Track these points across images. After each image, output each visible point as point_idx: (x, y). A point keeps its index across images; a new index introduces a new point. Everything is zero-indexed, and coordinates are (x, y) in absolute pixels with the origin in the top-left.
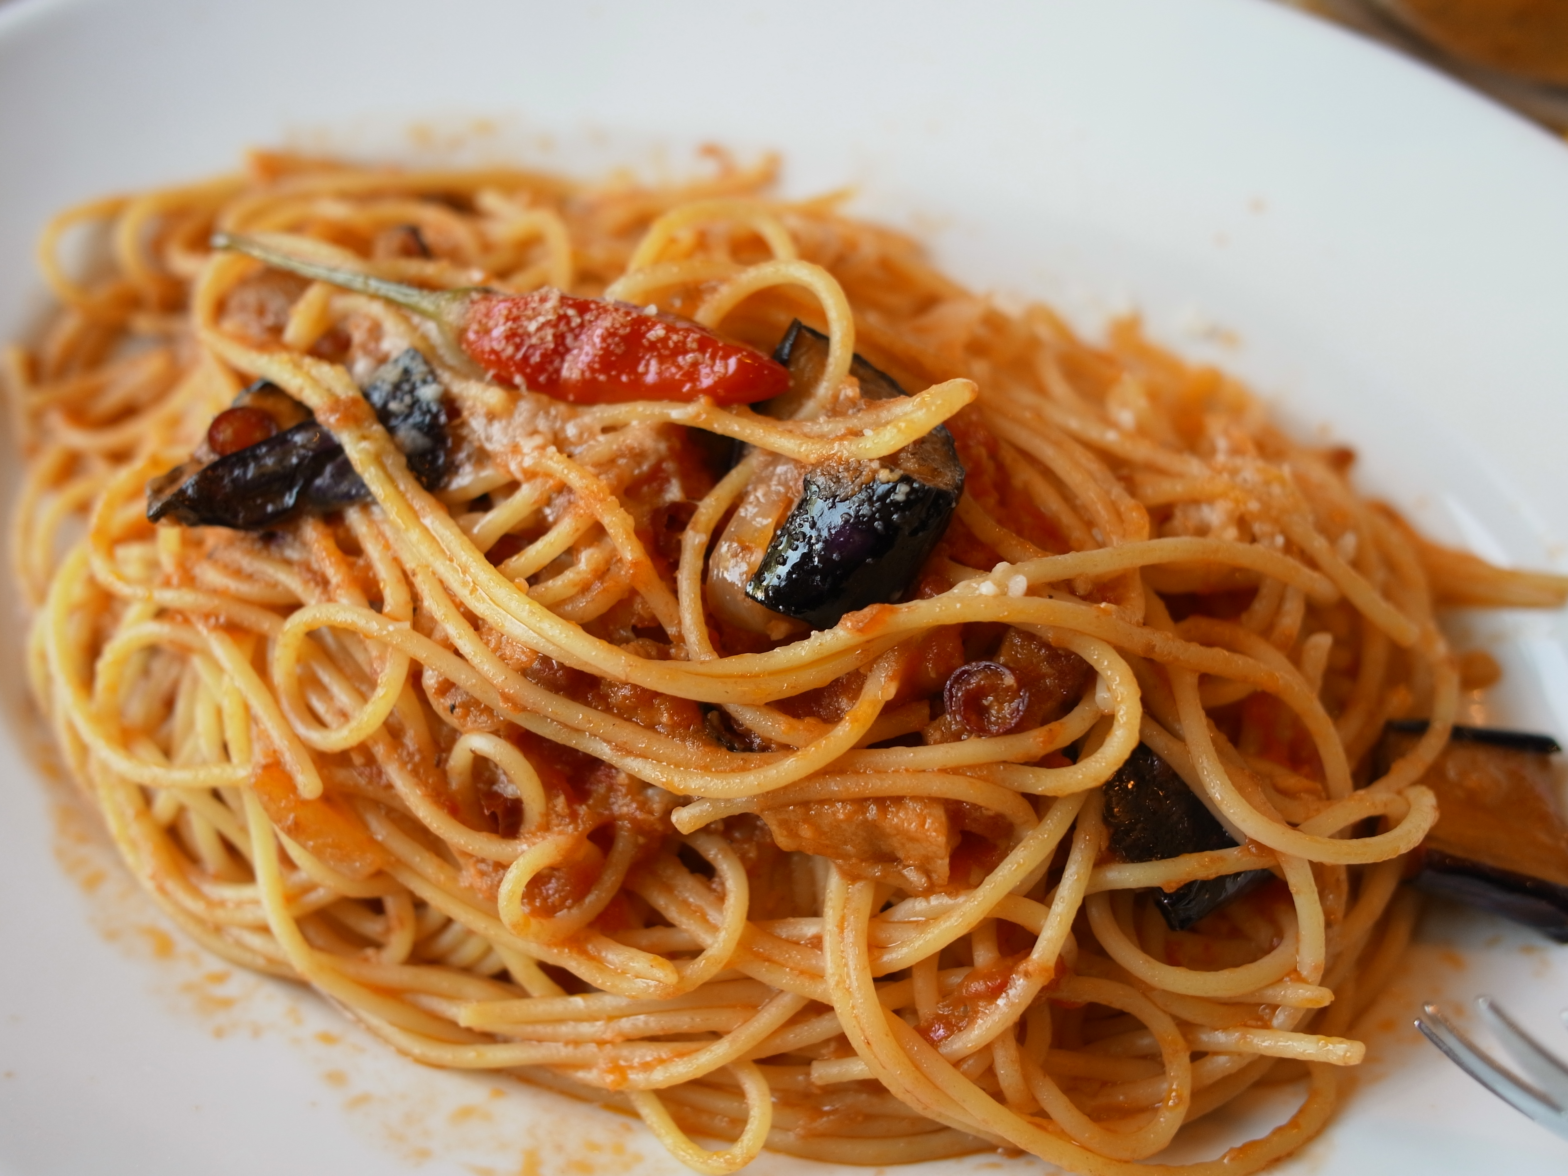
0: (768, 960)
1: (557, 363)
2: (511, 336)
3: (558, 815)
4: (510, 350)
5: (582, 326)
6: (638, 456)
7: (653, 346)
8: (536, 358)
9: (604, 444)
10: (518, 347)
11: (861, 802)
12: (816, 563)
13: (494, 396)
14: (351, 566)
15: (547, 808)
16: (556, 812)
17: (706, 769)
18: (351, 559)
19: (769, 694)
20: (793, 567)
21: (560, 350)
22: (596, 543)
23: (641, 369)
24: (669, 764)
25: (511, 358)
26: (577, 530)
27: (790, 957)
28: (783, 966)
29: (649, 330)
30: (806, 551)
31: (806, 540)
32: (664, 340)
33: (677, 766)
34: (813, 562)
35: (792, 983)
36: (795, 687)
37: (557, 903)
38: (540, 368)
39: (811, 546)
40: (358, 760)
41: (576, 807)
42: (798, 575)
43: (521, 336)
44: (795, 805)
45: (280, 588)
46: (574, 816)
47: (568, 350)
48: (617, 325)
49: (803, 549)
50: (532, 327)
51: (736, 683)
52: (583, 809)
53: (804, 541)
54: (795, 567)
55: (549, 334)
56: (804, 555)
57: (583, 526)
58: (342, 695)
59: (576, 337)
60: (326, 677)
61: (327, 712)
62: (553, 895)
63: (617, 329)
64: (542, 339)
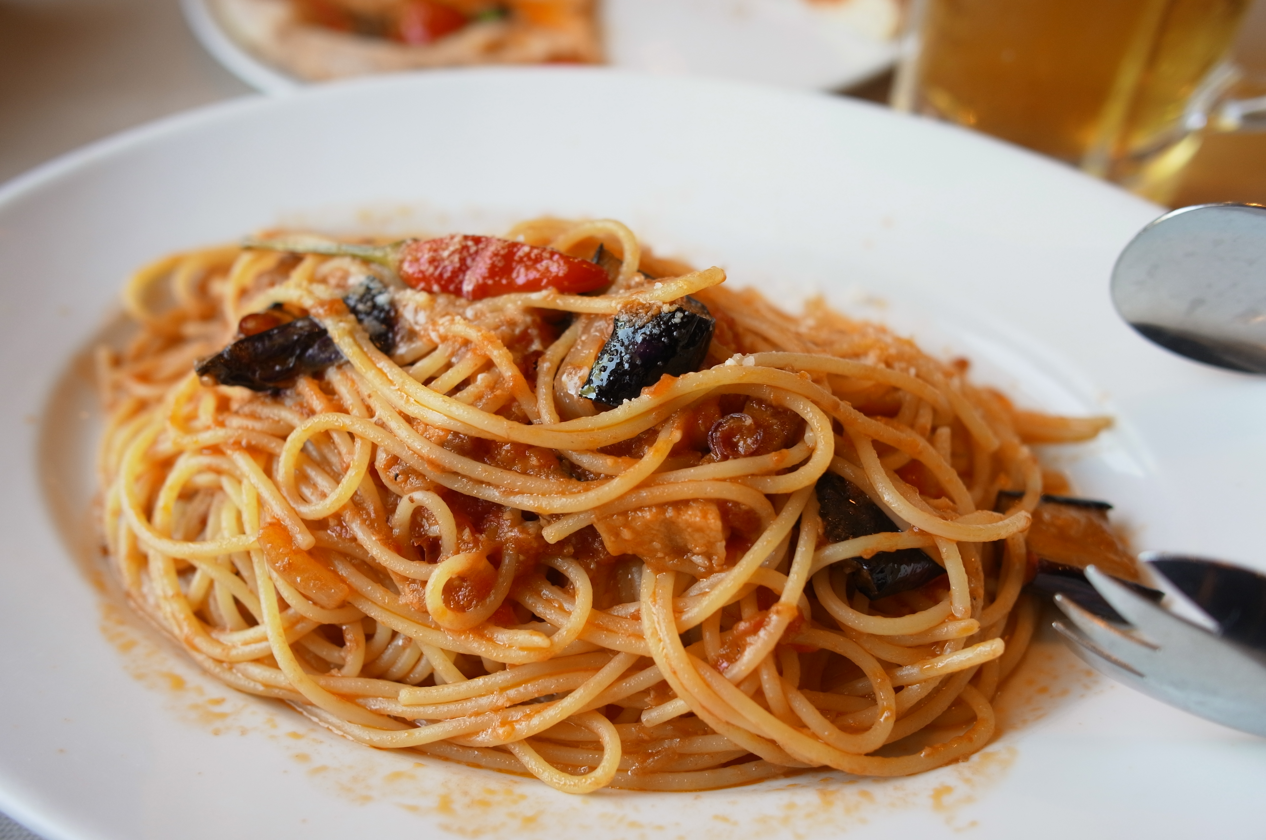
0: (607, 630)
1: (461, 277)
2: (432, 261)
3: (465, 542)
4: (431, 269)
5: (477, 252)
6: (512, 324)
7: (521, 260)
8: (447, 275)
9: (491, 319)
10: (436, 268)
11: (662, 506)
12: (625, 368)
13: (422, 297)
14: (330, 400)
15: (458, 539)
16: (463, 540)
17: (563, 493)
18: (330, 397)
19: (599, 443)
20: (611, 372)
21: (463, 268)
22: (487, 371)
23: (514, 275)
24: (538, 495)
25: (432, 275)
26: (476, 365)
27: (621, 626)
28: (617, 633)
29: (519, 250)
30: (619, 361)
31: (618, 354)
32: (528, 255)
33: (543, 495)
34: (624, 367)
35: (623, 643)
36: (615, 438)
37: (465, 605)
38: (451, 280)
39: (622, 358)
40: (332, 523)
41: (477, 535)
42: (614, 377)
43: (438, 261)
44: (619, 514)
45: (282, 423)
46: (476, 542)
47: (468, 268)
48: (499, 248)
49: (617, 360)
50: (445, 254)
51: (578, 435)
52: (483, 537)
53: (617, 355)
54: (612, 373)
55: (456, 258)
56: (618, 364)
57: (480, 362)
58: (322, 481)
59: (473, 260)
60: (312, 473)
61: (312, 494)
62: (463, 599)
63: (499, 251)
64: (452, 262)
